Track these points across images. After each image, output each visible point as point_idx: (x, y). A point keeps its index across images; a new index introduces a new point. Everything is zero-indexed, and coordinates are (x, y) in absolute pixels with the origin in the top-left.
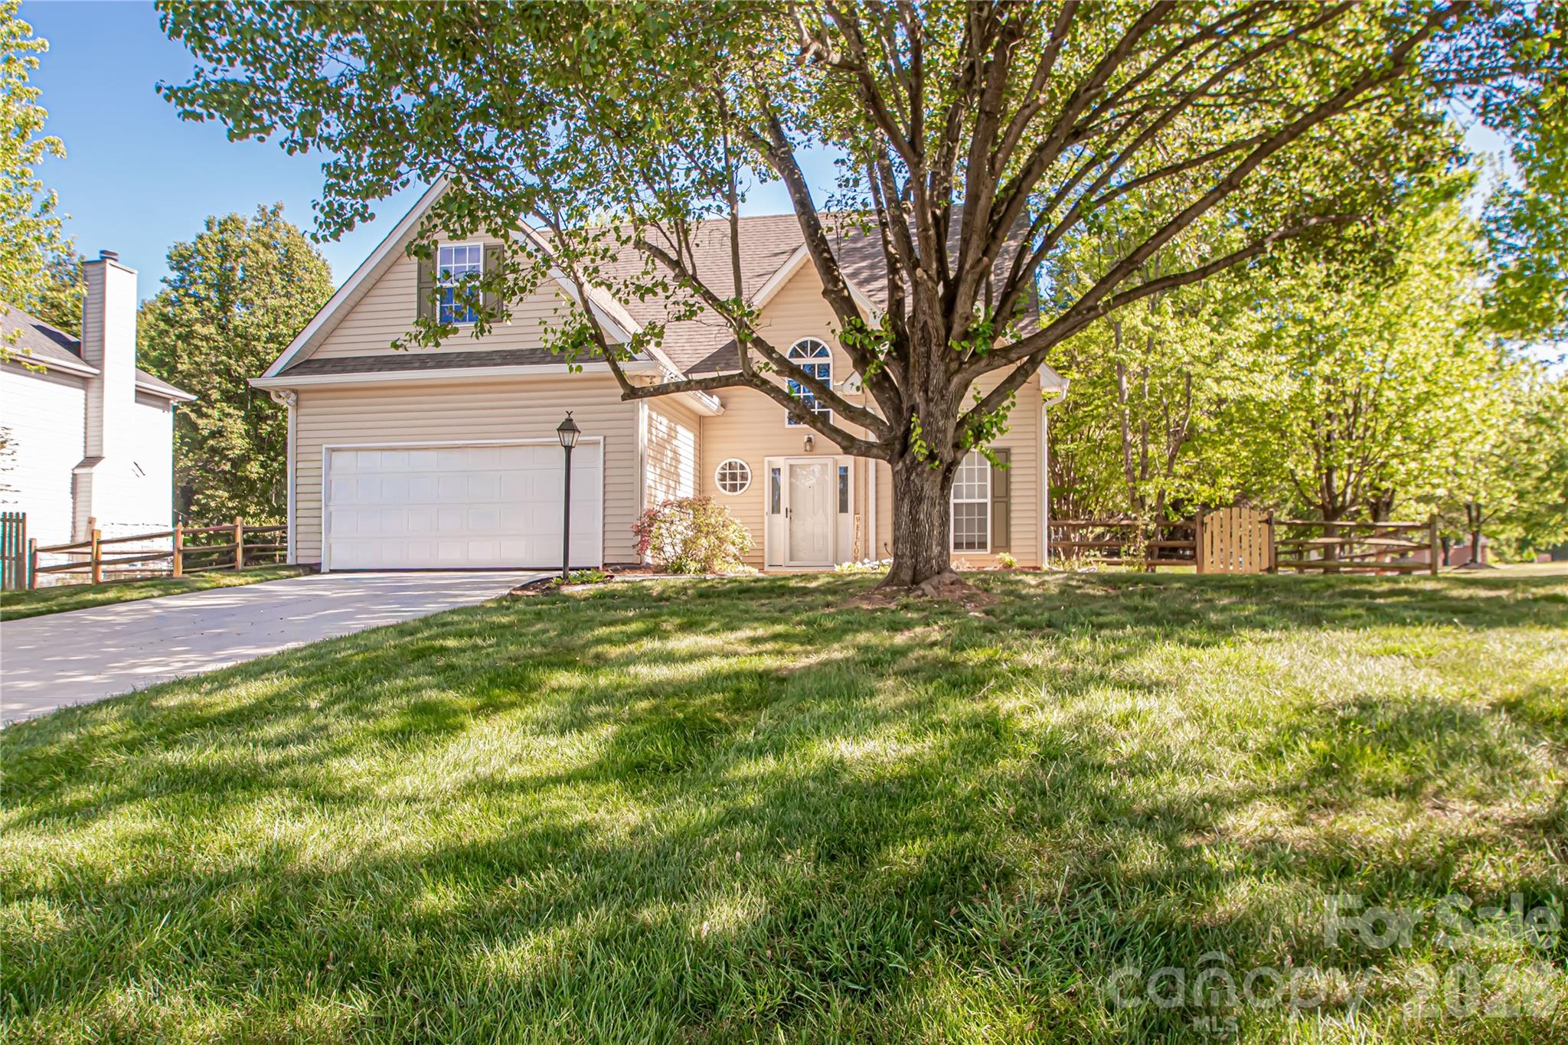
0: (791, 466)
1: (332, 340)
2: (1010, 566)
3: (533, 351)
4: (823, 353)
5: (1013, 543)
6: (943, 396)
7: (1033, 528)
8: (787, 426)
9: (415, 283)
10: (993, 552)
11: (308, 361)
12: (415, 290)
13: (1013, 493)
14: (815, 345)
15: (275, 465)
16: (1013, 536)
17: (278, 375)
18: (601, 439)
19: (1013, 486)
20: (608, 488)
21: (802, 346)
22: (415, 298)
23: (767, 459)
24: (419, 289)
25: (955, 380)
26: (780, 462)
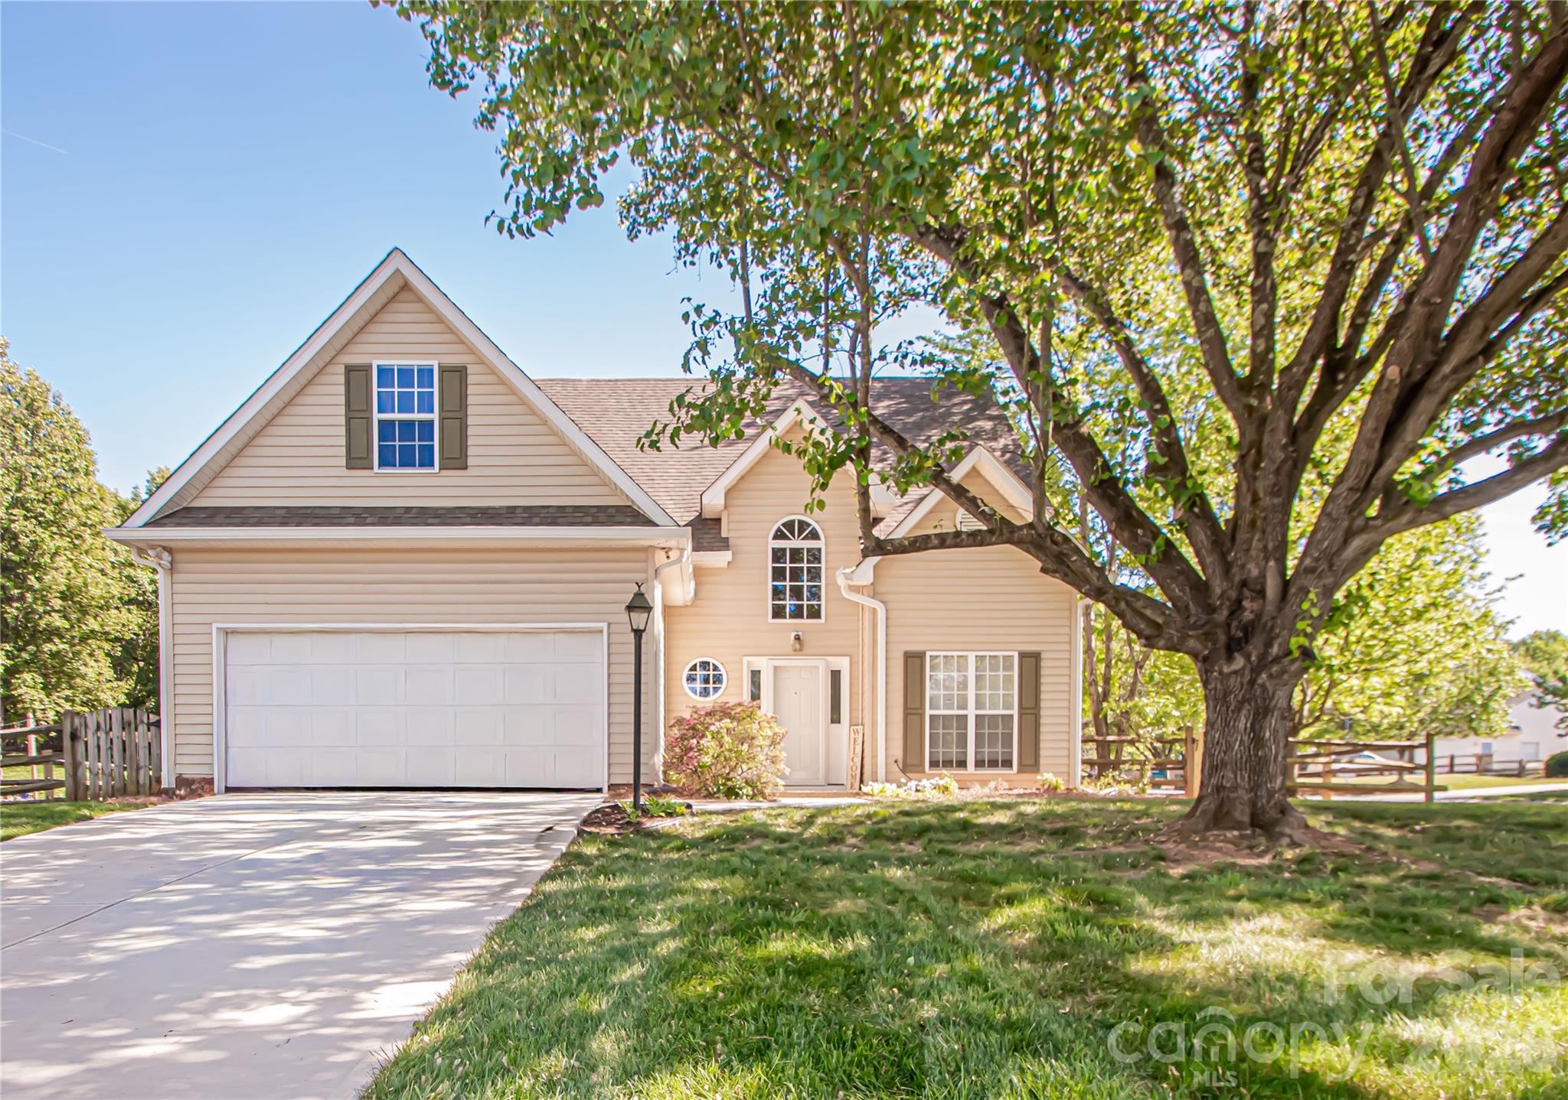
0: (775, 668)
1: (219, 482)
2: (1056, 788)
3: (512, 510)
4: (814, 535)
5: (1042, 761)
6: (1331, 566)
7: (1065, 745)
8: (770, 620)
9: (342, 410)
10: (1020, 771)
11: (187, 509)
12: (342, 421)
13: (1043, 704)
14: (803, 525)
15: (25, 655)
16: (1043, 753)
17: (146, 525)
18: (604, 626)
19: (1043, 696)
20: (614, 689)
21: (789, 525)
22: (343, 431)
23: (746, 659)
24: (348, 420)
25: (1356, 543)
26: (763, 664)
